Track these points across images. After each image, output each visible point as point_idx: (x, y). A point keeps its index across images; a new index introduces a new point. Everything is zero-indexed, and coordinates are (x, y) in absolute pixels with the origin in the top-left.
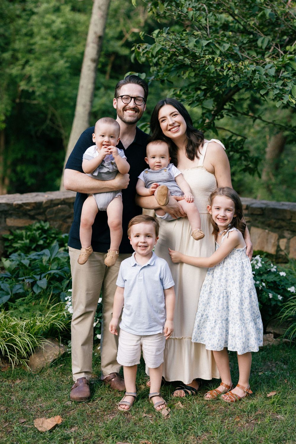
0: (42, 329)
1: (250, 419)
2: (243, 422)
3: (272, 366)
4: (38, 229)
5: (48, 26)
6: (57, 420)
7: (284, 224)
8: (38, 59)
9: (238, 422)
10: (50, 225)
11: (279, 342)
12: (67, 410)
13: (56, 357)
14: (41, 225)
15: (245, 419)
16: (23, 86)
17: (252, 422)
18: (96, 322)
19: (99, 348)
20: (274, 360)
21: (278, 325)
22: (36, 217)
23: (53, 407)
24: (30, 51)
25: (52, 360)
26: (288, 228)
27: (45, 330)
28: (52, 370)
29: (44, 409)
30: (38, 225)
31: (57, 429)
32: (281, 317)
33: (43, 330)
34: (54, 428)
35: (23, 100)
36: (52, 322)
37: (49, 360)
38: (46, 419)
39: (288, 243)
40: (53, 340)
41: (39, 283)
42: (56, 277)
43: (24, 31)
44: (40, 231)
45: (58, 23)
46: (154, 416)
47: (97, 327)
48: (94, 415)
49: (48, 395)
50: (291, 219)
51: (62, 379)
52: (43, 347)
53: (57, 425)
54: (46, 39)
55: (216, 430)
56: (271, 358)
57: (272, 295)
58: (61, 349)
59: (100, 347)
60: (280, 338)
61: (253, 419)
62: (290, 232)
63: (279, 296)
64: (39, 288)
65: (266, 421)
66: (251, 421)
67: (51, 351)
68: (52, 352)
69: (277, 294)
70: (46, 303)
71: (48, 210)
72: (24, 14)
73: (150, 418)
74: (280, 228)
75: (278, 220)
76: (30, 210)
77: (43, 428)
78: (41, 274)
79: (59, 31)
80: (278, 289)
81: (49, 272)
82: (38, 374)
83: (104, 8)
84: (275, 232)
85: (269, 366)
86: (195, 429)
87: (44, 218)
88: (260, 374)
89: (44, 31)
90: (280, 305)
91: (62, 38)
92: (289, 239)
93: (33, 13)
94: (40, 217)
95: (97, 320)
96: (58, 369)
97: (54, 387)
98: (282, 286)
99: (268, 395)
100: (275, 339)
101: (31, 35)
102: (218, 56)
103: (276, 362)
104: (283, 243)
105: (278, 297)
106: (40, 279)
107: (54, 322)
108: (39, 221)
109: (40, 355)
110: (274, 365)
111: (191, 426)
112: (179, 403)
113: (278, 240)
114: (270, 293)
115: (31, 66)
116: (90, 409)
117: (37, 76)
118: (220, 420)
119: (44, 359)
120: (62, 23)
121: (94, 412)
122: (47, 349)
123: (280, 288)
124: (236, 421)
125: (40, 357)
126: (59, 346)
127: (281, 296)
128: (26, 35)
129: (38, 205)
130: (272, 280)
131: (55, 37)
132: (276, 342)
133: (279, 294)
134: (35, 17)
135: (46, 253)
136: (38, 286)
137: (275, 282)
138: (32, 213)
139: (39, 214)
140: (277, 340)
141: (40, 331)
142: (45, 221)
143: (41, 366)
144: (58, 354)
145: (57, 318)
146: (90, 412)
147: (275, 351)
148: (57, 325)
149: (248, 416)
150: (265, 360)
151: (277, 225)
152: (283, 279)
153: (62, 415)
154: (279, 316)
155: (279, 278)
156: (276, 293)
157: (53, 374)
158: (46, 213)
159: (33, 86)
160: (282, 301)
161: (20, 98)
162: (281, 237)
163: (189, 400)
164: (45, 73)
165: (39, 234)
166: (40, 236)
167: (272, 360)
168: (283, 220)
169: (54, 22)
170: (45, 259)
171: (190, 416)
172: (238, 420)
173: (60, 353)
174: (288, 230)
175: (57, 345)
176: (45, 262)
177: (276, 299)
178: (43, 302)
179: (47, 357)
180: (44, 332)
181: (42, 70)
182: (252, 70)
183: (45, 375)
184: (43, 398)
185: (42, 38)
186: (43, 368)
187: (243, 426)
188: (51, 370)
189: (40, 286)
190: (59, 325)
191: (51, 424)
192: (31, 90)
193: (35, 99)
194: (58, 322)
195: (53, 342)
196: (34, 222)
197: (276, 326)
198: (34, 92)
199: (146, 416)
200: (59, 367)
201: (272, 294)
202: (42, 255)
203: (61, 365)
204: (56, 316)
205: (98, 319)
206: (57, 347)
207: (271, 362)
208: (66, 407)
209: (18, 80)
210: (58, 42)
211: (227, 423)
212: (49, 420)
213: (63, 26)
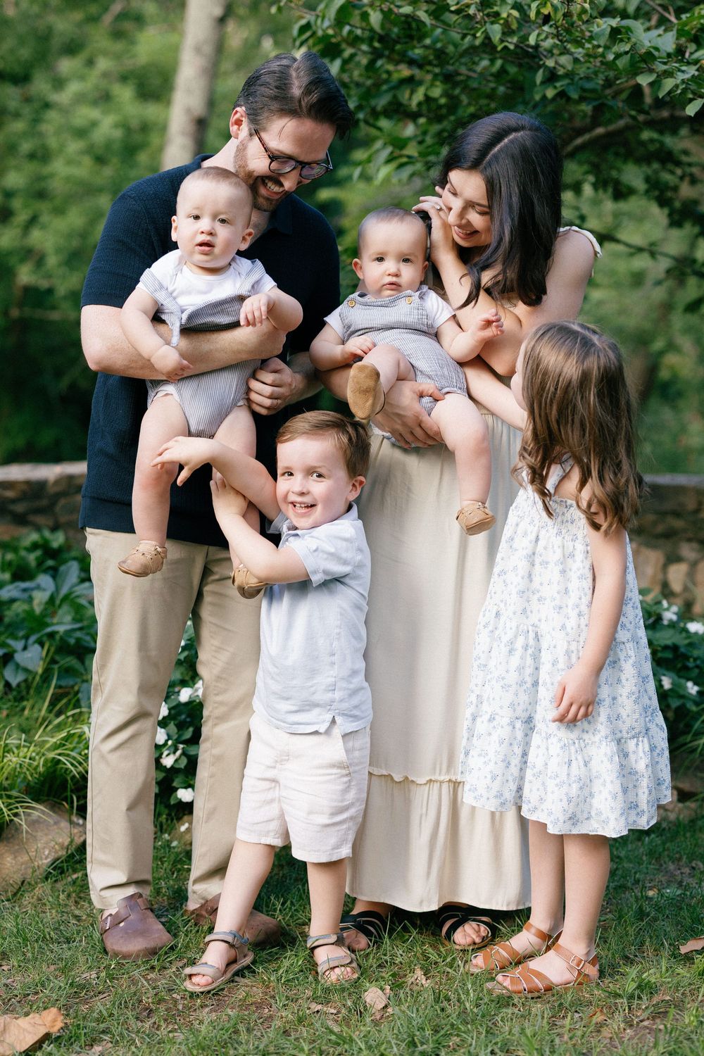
0: (22, 776)
1: (637, 1017)
2: (617, 1022)
3: (682, 873)
4: (35, 546)
5: (81, 133)
6: (49, 1021)
7: (678, 524)
8: (59, 211)
9: (599, 1028)
10: (67, 539)
11: (696, 812)
12: (81, 995)
13: (63, 853)
14: (42, 537)
15: (619, 1017)
16: (25, 275)
17: (646, 1023)
18: (174, 753)
19: (183, 828)
20: (685, 857)
21: (688, 768)
22: (32, 518)
23: (43, 986)
24: (41, 195)
25: (49, 860)
26: (690, 535)
27: (30, 778)
28: (50, 886)
29: (16, 992)
30: (34, 537)
31: (47, 1047)
32: (696, 743)
33: (25, 778)
34: (38, 1045)
35: (28, 312)
36: (51, 755)
37: (41, 859)
38: (16, 1018)
39: (691, 574)
40: (55, 807)
41: (20, 657)
42: (68, 645)
43: (26, 147)
44: (39, 553)
45: (107, 127)
46: (343, 1011)
47: (177, 766)
48: (162, 1007)
49: (29, 955)
50: (697, 511)
51: (77, 912)
52: (23, 823)
53: (47, 1037)
54: (79, 163)
55: (537, 1049)
56: (677, 852)
57: (670, 681)
58: (76, 831)
59: (187, 825)
60: (697, 800)
61: (645, 1015)
62: (695, 545)
63: (690, 684)
64: (20, 671)
65: (687, 1021)
66: (642, 1021)
67: (46, 835)
68: (51, 837)
69: (683, 681)
70: (40, 710)
71: (62, 502)
72: (27, 110)
73: (331, 1017)
74: (669, 535)
75: (663, 514)
76: (13, 501)
77: (5, 1044)
78: (27, 638)
79: (108, 145)
80: (686, 668)
81: (49, 630)
82: (8, 900)
83: (208, 49)
84: (653, 547)
85: (673, 875)
86: (471, 1045)
87: (51, 523)
88: (651, 893)
89: (74, 146)
90: (694, 708)
91: (115, 160)
92: (694, 565)
93: (47, 105)
94: (40, 520)
95: (176, 749)
96: (66, 884)
97: (49, 934)
98: (695, 659)
99: (684, 950)
100: (680, 805)
101: (41, 156)
102: (509, 7)
103: (690, 862)
104: (677, 575)
105: (686, 688)
106: (25, 648)
107: (60, 755)
108: (38, 528)
109: (17, 847)
110: (687, 870)
111: (458, 1035)
112: (419, 973)
113: (665, 567)
114: (664, 675)
115: (43, 227)
116: (152, 992)
117: (58, 251)
118: (545, 1020)
119: (26, 858)
120: (116, 126)
121: (164, 1000)
122: (37, 831)
123: (691, 664)
124: (594, 1022)
125: (15, 855)
126: (71, 822)
127: (696, 683)
128: (32, 156)
129: (36, 489)
130: (669, 642)
131: (100, 160)
132: (686, 812)
133: (688, 679)
134: (52, 115)
135: (43, 585)
136: (18, 666)
137: (675, 648)
138: (20, 508)
139: (39, 511)
140: (688, 808)
141: (19, 780)
142: (54, 529)
143: (18, 878)
144: (66, 843)
145: (64, 745)
146: (150, 1000)
147: (684, 835)
148: (65, 764)
149: (630, 1009)
150: (658, 859)
151: (660, 529)
152: (697, 642)
153: (66, 1009)
154: (691, 742)
155: (686, 638)
156: (680, 677)
157: (51, 899)
158: (58, 508)
159: (48, 276)
160: (698, 699)
161: (21, 305)
162: (673, 558)
163: (446, 965)
164: (75, 243)
165: (37, 559)
166: (40, 563)
167: (680, 859)
168: (677, 514)
169: (94, 124)
170: (40, 598)
171: (452, 1010)
172: (599, 1018)
173: (72, 842)
174: (689, 540)
175: (67, 821)
176: (40, 604)
177: (682, 692)
178: (32, 708)
179: (34, 854)
180: (28, 784)
181: (69, 236)
182: (612, 27)
183: (27, 899)
184: (15, 964)
185: (70, 162)
186: (23, 882)
187: (618, 1035)
188: (47, 886)
189: (22, 664)
190: (72, 764)
191: (30, 1033)
192: (44, 284)
193: (54, 308)
194: (68, 755)
195: (54, 812)
196: (23, 531)
197: (682, 771)
198: (50, 291)
199: (318, 1012)
200: (69, 879)
201: (670, 677)
202: (32, 589)
203: (75, 876)
204: (62, 739)
205: (181, 746)
206: (64, 824)
207: (676, 863)
208: (82, 987)
209: (13, 261)
210: (108, 172)
211: (568, 1027)
212: (23, 1022)
213: (118, 134)
